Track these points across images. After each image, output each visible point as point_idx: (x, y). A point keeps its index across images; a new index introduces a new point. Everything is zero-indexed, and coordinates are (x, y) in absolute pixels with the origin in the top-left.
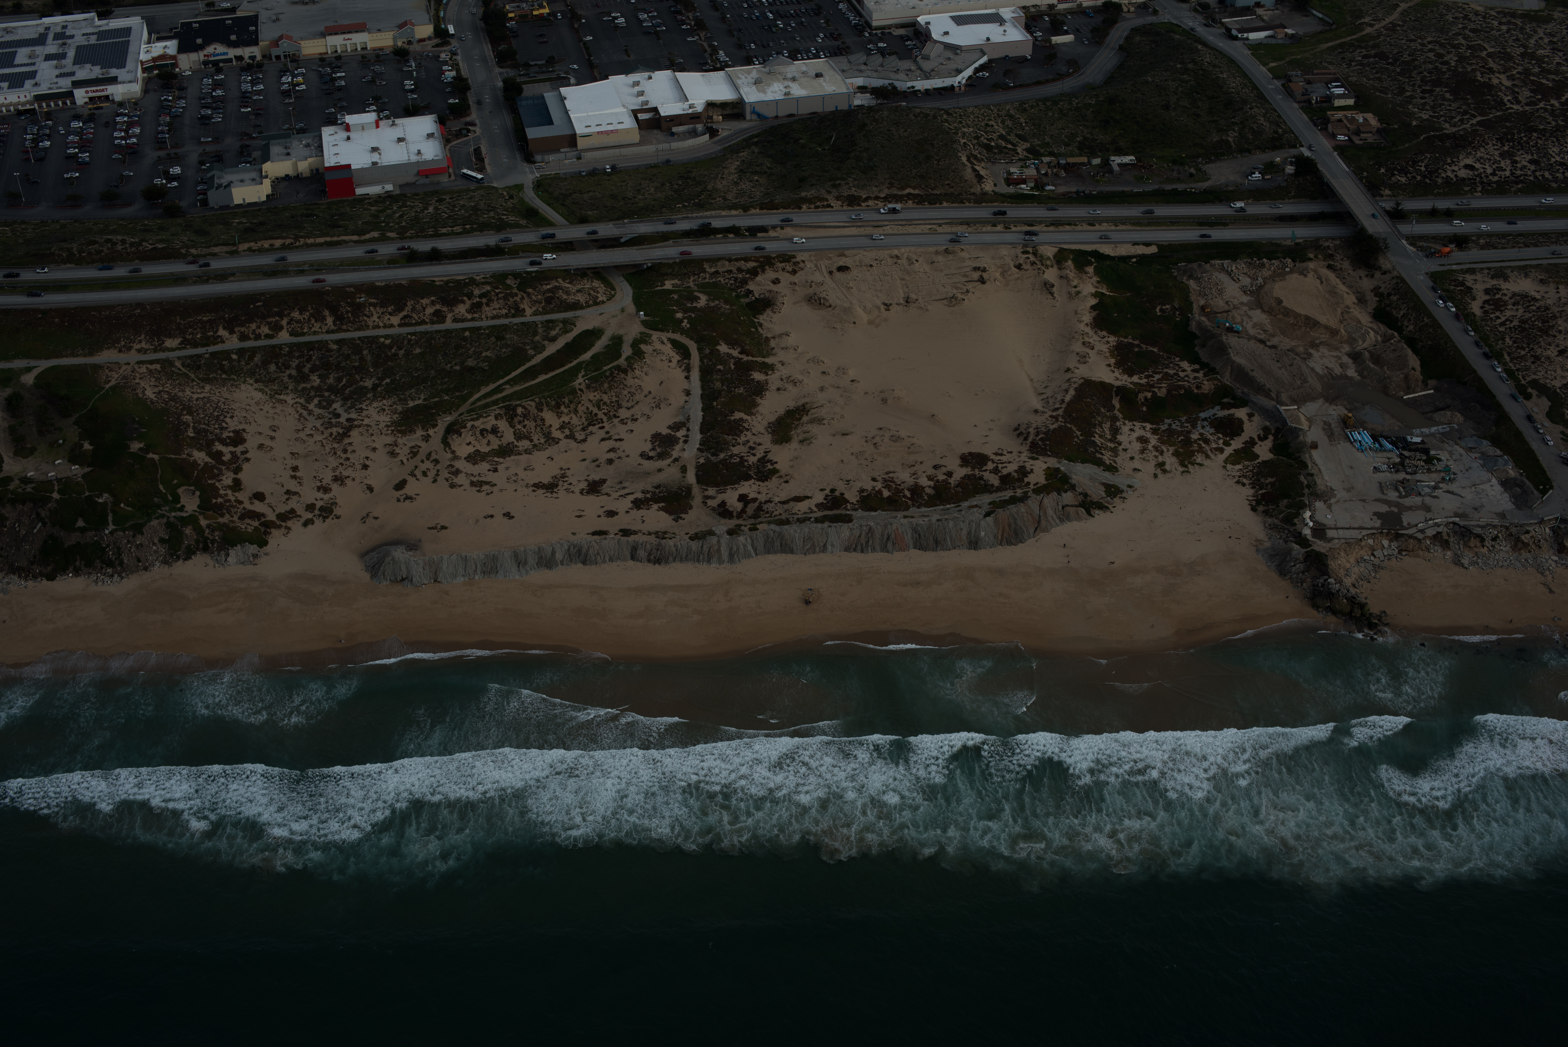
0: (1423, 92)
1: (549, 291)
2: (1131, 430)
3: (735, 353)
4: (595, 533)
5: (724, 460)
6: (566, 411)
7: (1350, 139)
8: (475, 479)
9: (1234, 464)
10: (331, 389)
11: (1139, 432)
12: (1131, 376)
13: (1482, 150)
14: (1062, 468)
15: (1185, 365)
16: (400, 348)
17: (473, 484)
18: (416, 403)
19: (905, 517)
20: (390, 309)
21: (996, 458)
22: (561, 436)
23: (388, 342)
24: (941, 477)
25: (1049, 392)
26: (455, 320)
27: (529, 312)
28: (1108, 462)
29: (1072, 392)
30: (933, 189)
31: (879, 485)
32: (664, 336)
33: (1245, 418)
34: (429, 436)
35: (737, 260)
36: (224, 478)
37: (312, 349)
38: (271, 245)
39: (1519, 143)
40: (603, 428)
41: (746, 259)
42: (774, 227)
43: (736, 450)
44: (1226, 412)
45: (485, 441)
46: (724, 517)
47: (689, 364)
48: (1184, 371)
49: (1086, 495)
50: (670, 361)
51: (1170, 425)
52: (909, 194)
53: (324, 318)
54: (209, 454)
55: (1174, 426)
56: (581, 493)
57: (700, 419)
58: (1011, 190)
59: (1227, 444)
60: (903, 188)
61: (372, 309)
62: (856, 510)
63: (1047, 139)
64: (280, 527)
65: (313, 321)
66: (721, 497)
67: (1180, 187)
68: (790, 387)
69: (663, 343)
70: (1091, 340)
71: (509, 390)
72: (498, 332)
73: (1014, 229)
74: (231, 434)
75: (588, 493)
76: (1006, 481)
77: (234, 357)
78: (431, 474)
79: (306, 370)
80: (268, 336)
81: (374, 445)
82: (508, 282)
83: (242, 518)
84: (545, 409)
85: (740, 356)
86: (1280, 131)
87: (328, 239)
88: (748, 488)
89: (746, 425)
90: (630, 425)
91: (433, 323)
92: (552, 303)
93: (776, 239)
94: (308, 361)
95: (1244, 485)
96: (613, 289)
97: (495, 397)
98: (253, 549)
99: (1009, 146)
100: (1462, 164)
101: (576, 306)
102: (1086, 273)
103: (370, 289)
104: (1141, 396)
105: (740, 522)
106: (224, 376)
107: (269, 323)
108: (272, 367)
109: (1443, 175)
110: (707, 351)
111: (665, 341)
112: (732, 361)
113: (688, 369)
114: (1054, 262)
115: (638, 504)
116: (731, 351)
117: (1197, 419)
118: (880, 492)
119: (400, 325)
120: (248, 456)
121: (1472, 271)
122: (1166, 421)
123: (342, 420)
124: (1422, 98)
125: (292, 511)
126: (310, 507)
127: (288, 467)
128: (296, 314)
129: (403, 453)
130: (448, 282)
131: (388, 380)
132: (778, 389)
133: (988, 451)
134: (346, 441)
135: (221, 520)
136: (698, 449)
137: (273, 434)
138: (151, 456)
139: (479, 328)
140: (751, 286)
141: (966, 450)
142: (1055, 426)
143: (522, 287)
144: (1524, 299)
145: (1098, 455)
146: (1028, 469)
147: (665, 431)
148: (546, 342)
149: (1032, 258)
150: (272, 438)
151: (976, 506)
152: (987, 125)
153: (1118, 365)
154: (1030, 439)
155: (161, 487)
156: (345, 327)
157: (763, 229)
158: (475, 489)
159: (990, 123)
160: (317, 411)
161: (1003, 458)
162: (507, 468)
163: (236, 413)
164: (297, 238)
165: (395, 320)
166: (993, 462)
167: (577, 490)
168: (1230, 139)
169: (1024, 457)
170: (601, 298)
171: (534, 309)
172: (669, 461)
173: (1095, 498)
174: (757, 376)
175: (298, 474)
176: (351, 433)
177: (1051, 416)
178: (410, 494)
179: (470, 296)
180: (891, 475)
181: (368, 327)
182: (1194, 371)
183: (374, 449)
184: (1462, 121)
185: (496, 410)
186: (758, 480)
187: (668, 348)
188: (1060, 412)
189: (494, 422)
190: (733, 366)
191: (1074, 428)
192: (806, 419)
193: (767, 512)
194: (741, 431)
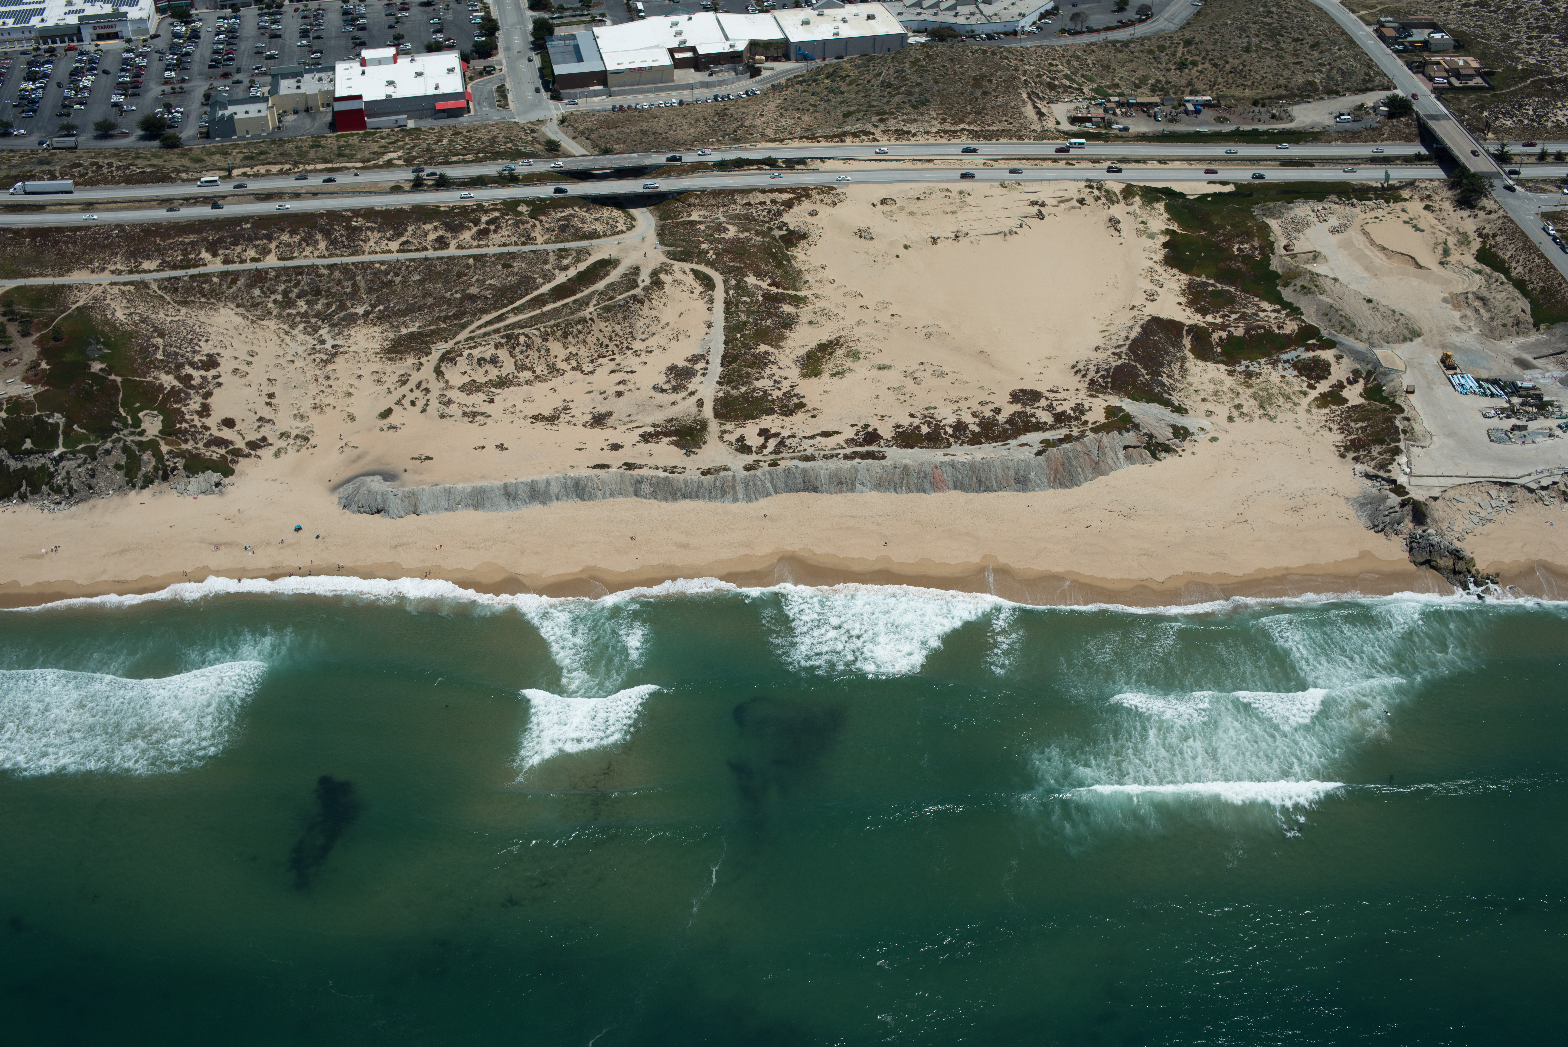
0: (1530, 38)
1: (564, 218)
2: (1205, 371)
3: (764, 285)
4: (596, 467)
5: (746, 393)
6: (573, 341)
7: (1449, 83)
8: (468, 410)
9: (1319, 407)
10: (318, 315)
11: (1214, 373)
14: (1124, 407)
15: (1265, 305)
16: (397, 275)
17: (465, 414)
18: (411, 330)
19: (945, 455)
20: (388, 234)
21: (1050, 395)
22: (568, 368)
23: (383, 268)
24: (988, 414)
25: (1113, 329)
26: (459, 247)
27: (540, 239)
28: (1176, 403)
29: (1138, 329)
30: (989, 125)
31: (917, 421)
32: (687, 266)
33: (1332, 360)
34: (421, 364)
35: (771, 191)
36: (191, 402)
37: (301, 274)
38: (267, 171)
40: (613, 359)
41: (781, 191)
42: (814, 160)
43: (759, 384)
44: (1311, 354)
45: (483, 370)
46: (742, 452)
47: (712, 296)
48: (1264, 311)
49: (1151, 436)
50: (692, 292)
51: (1247, 367)
52: (964, 129)
53: (316, 242)
54: (178, 378)
55: (1251, 368)
56: (584, 426)
57: (721, 352)
58: (1075, 128)
59: (1312, 387)
60: (956, 124)
61: (369, 233)
62: (891, 446)
63: (1117, 80)
64: (248, 456)
65: (304, 244)
66: (739, 432)
67: (1262, 127)
68: (823, 320)
69: (685, 273)
70: (1160, 278)
71: (512, 319)
72: (505, 260)
73: (1077, 166)
74: (204, 358)
75: (592, 425)
76: (1061, 418)
77: (215, 280)
78: (420, 404)
79: (293, 296)
80: (253, 260)
81: (359, 372)
82: (520, 209)
83: (207, 445)
84: (551, 338)
85: (769, 288)
86: (1372, 73)
87: (329, 165)
88: (770, 422)
89: (772, 358)
90: (644, 357)
91: (435, 249)
92: (566, 230)
93: (815, 171)
94: (296, 286)
95: (1331, 430)
96: (634, 219)
97: (497, 326)
98: (216, 477)
99: (1075, 86)
101: (592, 235)
102: (1155, 209)
103: (369, 214)
104: (1215, 336)
105: (759, 457)
106: (203, 300)
107: (256, 246)
108: (257, 292)
109: (1554, 119)
110: (733, 282)
111: (688, 271)
112: (761, 292)
113: (711, 301)
114: (1120, 197)
115: (646, 438)
116: (760, 283)
117: (1278, 361)
118: (918, 428)
119: (398, 252)
120: (220, 380)
122: (1243, 362)
123: (328, 346)
124: (1528, 44)
125: (264, 439)
126: (284, 435)
127: (264, 393)
128: (285, 237)
129: (391, 381)
130: (454, 208)
131: (381, 307)
132: (810, 323)
133: (1041, 388)
134: (330, 367)
135: (184, 446)
136: (719, 383)
137: (250, 359)
138: (113, 377)
139: (485, 256)
140: (786, 218)
141: (1017, 388)
142: (1119, 362)
143: (533, 215)
145: (1166, 396)
146: (1086, 407)
147: (682, 364)
148: (557, 272)
149: (1096, 192)
150: (249, 363)
151: (1026, 444)
152: (1051, 64)
153: (1191, 303)
155: (121, 410)
156: (338, 252)
157: (802, 161)
158: (466, 419)
159: (1054, 63)
160: (301, 337)
161: (1058, 396)
162: (505, 400)
163: (212, 337)
164: (296, 164)
165: (394, 245)
166: (1047, 399)
167: (580, 423)
168: (1318, 81)
169: (1082, 394)
170: (620, 228)
171: (546, 237)
172: (684, 394)
173: (1161, 440)
174: (787, 308)
175: (273, 401)
176: (336, 360)
177: (1114, 354)
178: (394, 424)
179: (477, 222)
180: (932, 411)
181: (363, 252)
182: (1274, 311)
183: (360, 376)
185: (496, 338)
186: (782, 414)
187: (690, 279)
188: (1124, 349)
189: (493, 351)
190: (761, 299)
191: (1139, 366)
192: (839, 352)
193: (790, 448)
194: (766, 364)
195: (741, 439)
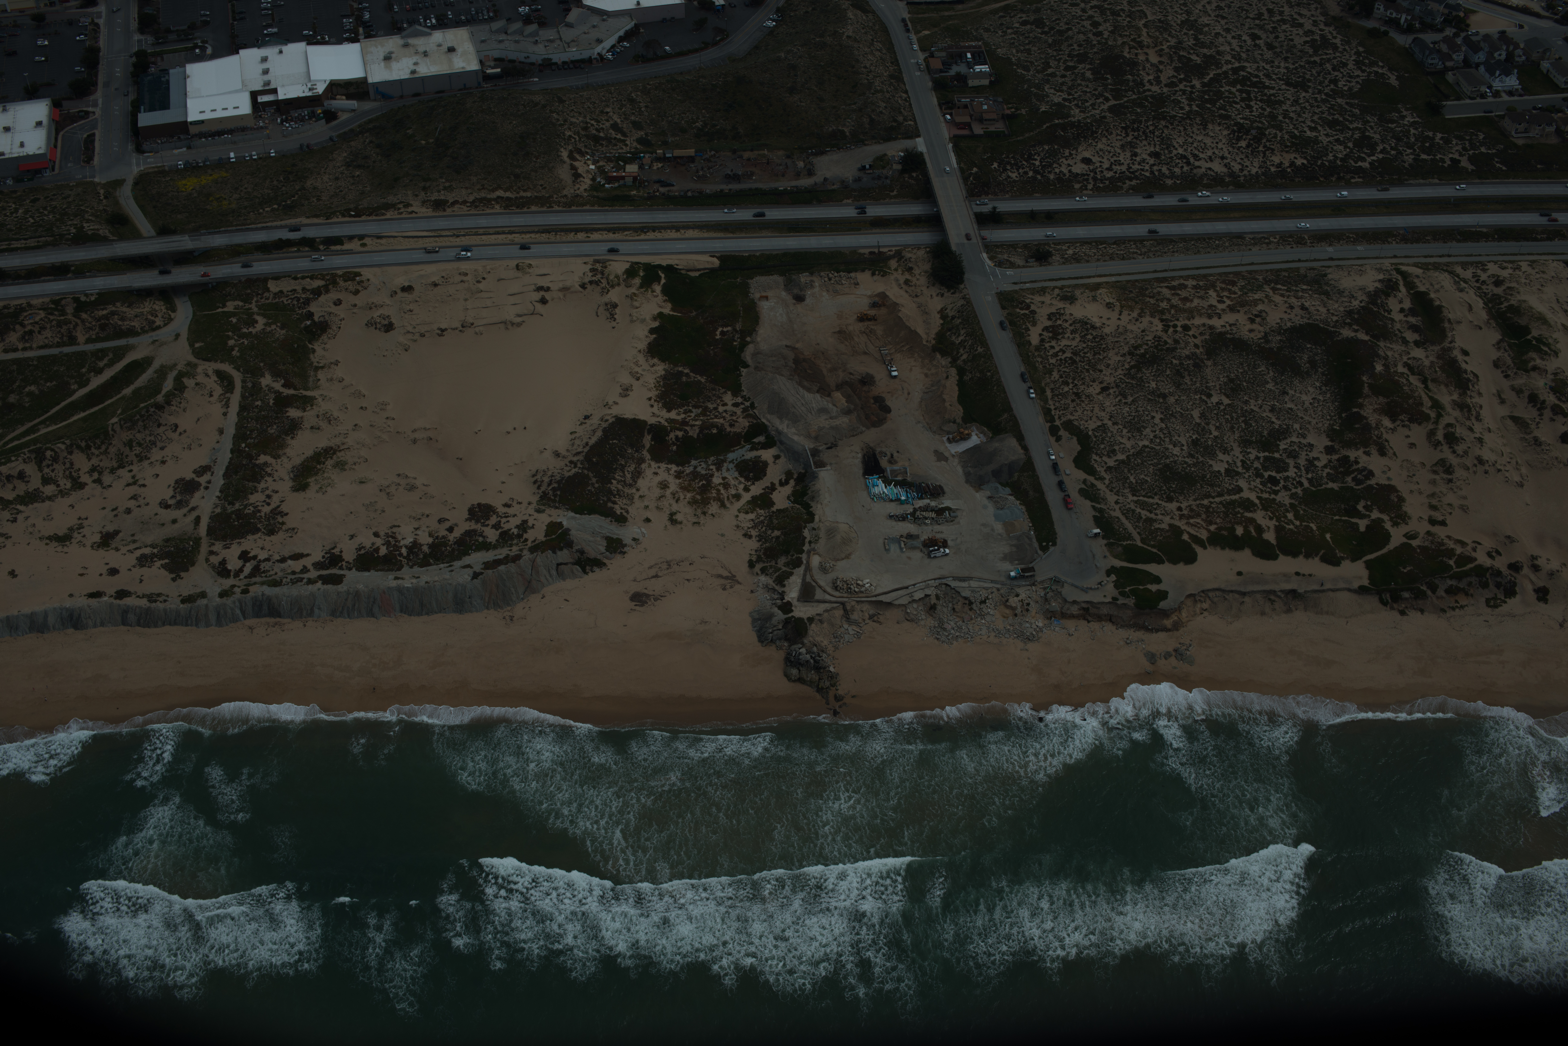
0: (1067, 68)
1: (105, 316)
2: (656, 474)
3: (278, 386)
4: (91, 595)
5: (239, 510)
6: (97, 452)
7: (971, 128)
9: (747, 513)
11: (663, 476)
12: (669, 411)
13: (1104, 140)
14: (565, 523)
15: (728, 398)
19: (396, 578)
21: (504, 510)
22: (88, 480)
24: (442, 533)
25: (579, 431)
27: (81, 338)
28: (618, 512)
29: (599, 433)
30: (524, 191)
31: (379, 542)
32: (212, 367)
33: (770, 460)
35: (303, 278)
39: (1144, 132)
40: (131, 471)
42: (351, 238)
43: (252, 499)
44: (754, 454)
45: (11, 486)
46: (221, 577)
47: (229, 399)
48: (725, 405)
49: (583, 552)
50: (211, 396)
51: (695, 467)
52: (499, 197)
55: (699, 469)
56: (92, 547)
57: (226, 463)
59: (746, 489)
60: (493, 191)
62: (350, 569)
66: (224, 553)
67: (782, 185)
68: (324, 425)
69: (207, 375)
70: (639, 370)
71: (43, 430)
72: (47, 364)
75: (98, 547)
76: (505, 537)
82: (66, 306)
84: (75, 451)
85: (282, 390)
86: (900, 119)
88: (253, 544)
89: (269, 470)
90: (158, 469)
92: (106, 329)
93: (350, 252)
95: (750, 537)
96: (174, 311)
97: (28, 438)
100: (1079, 157)
101: (132, 332)
102: (653, 291)
104: (672, 436)
105: (235, 582)
109: (1057, 170)
110: (250, 385)
111: (210, 372)
112: (273, 396)
113: (227, 405)
114: (622, 279)
115: (142, 561)
116: (274, 384)
117: (724, 461)
121: (1043, 291)
122: (693, 462)
124: (1063, 76)
132: (312, 428)
133: (497, 502)
136: (217, 497)
139: (28, 359)
140: (313, 308)
141: (477, 502)
142: (573, 472)
143: (77, 313)
144: (1085, 325)
145: (610, 505)
146: (530, 524)
147: (189, 475)
148: (92, 375)
149: (599, 276)
152: (601, 112)
153: (660, 398)
154: (543, 488)
157: (339, 241)
159: (606, 109)
161: (510, 511)
162: (27, 518)
166: (499, 515)
167: (89, 543)
168: (847, 129)
169: (531, 510)
170: (158, 322)
171: (87, 336)
172: (185, 510)
173: (593, 554)
174: (293, 413)
177: (571, 462)
179: (23, 323)
182: (734, 405)
184: (1093, 105)
185: (26, 453)
186: (264, 534)
187: (212, 381)
188: (581, 457)
190: (272, 402)
191: (591, 475)
192: (329, 463)
193: (264, 572)
194: (263, 477)
195: (223, 562)
